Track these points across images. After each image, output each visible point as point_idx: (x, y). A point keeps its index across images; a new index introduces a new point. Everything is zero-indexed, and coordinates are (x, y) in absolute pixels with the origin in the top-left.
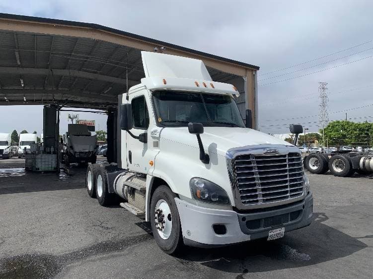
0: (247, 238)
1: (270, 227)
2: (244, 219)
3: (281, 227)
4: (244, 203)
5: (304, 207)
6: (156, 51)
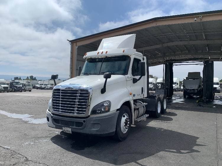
3: (69, 127)
5: (84, 121)
6: (195, 20)
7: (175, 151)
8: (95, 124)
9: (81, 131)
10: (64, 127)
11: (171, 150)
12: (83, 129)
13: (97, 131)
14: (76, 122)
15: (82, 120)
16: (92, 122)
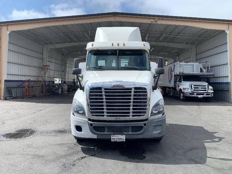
0: (95, 137)
1: (112, 133)
2: (91, 125)
3: (122, 134)
4: (93, 115)
5: (145, 124)
6: (152, 22)
7: (209, 141)
8: (156, 126)
9: (140, 137)
10: (114, 134)
11: (207, 141)
12: (142, 134)
13: (159, 133)
14: (132, 127)
15: (141, 124)
16: (154, 125)
